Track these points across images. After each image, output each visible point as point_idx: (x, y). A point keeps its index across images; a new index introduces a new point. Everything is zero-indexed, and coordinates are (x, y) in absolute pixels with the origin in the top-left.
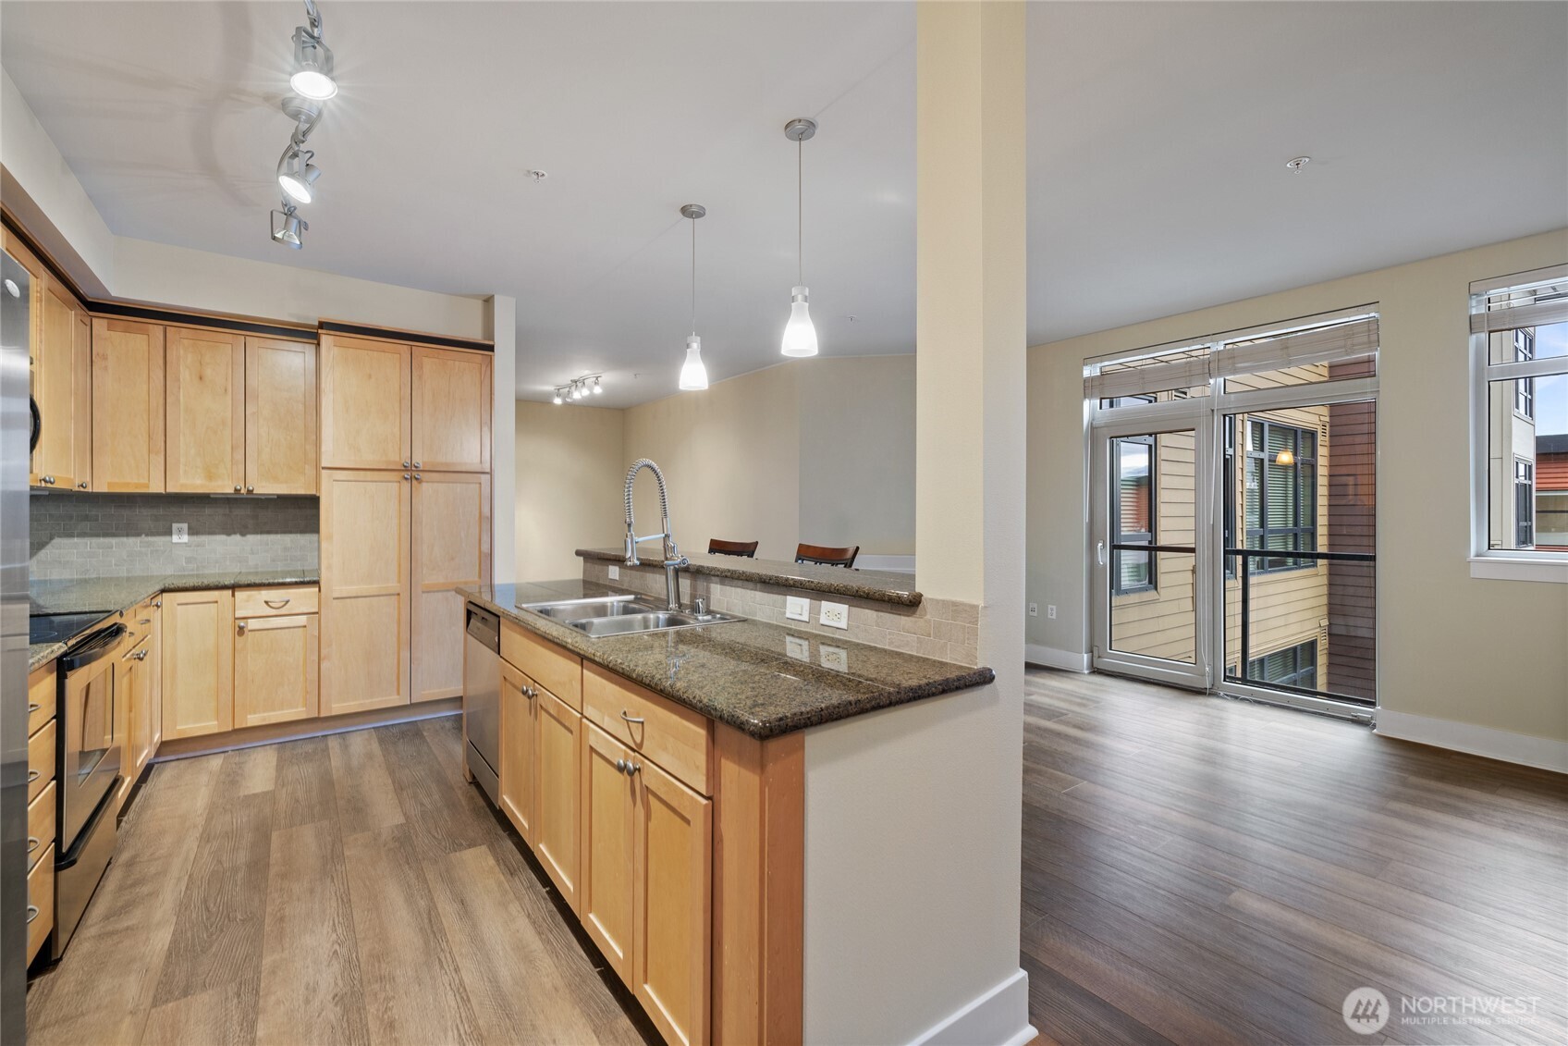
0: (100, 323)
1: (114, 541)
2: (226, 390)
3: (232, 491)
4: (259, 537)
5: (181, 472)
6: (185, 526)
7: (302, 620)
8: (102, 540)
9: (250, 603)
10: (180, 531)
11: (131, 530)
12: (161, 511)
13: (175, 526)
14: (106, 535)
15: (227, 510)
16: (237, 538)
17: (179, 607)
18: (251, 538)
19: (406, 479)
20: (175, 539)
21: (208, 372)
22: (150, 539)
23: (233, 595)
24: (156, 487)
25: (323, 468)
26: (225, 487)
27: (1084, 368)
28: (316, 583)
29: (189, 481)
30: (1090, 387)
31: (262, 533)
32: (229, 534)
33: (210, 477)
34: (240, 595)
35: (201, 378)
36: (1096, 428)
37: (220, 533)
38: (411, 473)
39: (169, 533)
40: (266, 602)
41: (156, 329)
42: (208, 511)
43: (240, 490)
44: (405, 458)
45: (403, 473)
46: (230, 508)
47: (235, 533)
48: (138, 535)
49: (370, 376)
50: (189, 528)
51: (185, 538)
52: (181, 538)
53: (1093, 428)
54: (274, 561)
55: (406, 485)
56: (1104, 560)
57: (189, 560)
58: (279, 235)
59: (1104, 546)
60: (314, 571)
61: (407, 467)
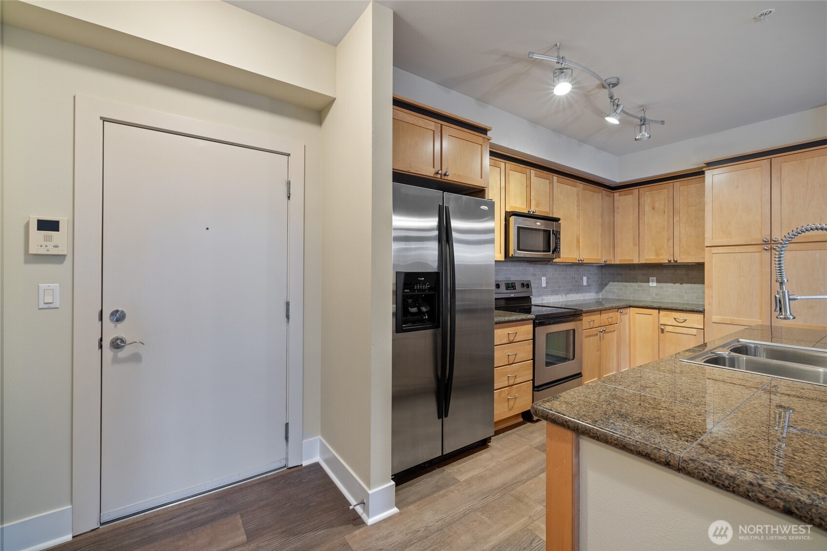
0: (616, 195)
1: (628, 284)
2: (664, 212)
3: (667, 262)
4: (689, 285)
5: (646, 253)
6: (655, 278)
7: (694, 331)
8: (624, 283)
9: (667, 318)
10: (653, 281)
11: (634, 280)
12: (645, 272)
13: (651, 278)
14: (626, 282)
15: (674, 271)
16: (678, 285)
17: (637, 315)
18: (685, 285)
19: (766, 250)
20: (651, 284)
21: (657, 205)
22: (641, 284)
23: (659, 313)
24: (636, 261)
25: (707, 247)
26: (664, 259)
28: (702, 312)
29: (649, 257)
31: (691, 283)
32: (674, 284)
33: (657, 255)
34: (662, 313)
35: (653, 209)
37: (670, 283)
38: (769, 244)
39: (648, 281)
40: (675, 319)
41: (635, 191)
42: (664, 272)
43: (671, 261)
44: (766, 235)
45: (764, 246)
46: (675, 270)
47: (677, 283)
48: (637, 282)
49: (738, 187)
50: (657, 280)
51: (655, 284)
52: (653, 284)
54: (697, 298)
55: (768, 254)
57: (657, 295)
60: (704, 306)
61: (767, 242)
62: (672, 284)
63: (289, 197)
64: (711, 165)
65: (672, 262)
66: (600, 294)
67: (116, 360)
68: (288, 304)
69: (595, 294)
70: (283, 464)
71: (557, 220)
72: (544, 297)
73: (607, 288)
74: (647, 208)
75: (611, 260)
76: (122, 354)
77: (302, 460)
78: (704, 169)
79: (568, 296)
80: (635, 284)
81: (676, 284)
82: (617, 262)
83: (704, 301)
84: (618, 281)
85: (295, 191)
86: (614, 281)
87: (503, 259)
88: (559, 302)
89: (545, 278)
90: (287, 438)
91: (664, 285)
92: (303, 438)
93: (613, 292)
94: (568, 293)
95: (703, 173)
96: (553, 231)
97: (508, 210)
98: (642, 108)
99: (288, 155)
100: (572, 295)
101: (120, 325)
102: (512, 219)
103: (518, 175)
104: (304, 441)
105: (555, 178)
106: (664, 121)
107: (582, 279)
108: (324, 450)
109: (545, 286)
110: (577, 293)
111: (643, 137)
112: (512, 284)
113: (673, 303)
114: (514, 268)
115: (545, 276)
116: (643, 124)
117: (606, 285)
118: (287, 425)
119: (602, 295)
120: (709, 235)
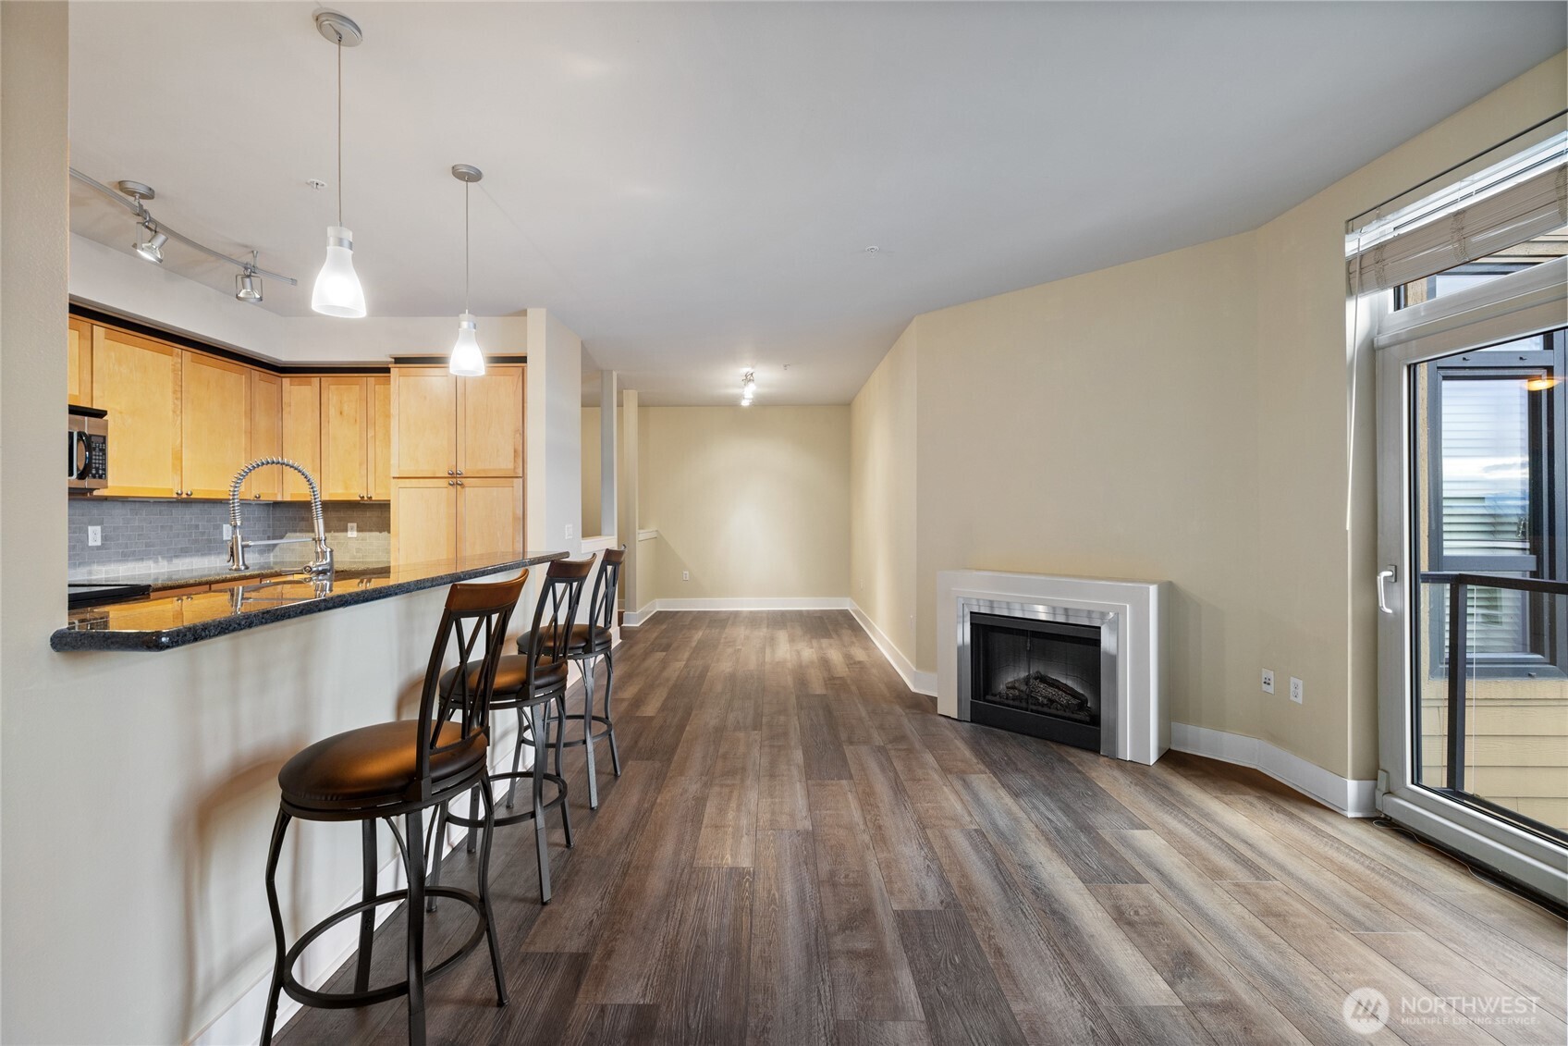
0: (286, 381)
2: (355, 420)
3: (361, 498)
5: (331, 486)
6: (355, 525)
10: (352, 528)
12: (342, 515)
13: (349, 525)
19: (452, 484)
20: (349, 534)
21: (346, 408)
22: (336, 534)
25: (392, 478)
26: (356, 494)
27: (1348, 238)
30: (1361, 273)
32: (381, 532)
33: (346, 488)
35: (341, 413)
36: (1383, 348)
37: (376, 531)
38: (455, 479)
39: (346, 530)
41: (315, 380)
42: (368, 514)
44: (451, 466)
45: (449, 480)
50: (358, 527)
51: (355, 534)
52: (352, 534)
53: (1372, 350)
55: (452, 489)
56: (1397, 604)
57: (357, 550)
58: (241, 295)
59: (1397, 576)
60: (390, 562)
61: (453, 475)
62: (378, 534)
64: (398, 360)
65: (366, 498)
66: (272, 554)
69: (257, 555)
71: (100, 414)
72: (95, 567)
74: (333, 412)
75: (276, 494)
78: (390, 366)
79: (175, 561)
81: (383, 533)
82: (288, 498)
83: (389, 557)
86: (295, 531)
88: (150, 575)
89: (98, 528)
91: (367, 534)
93: (294, 550)
94: (176, 557)
95: (387, 370)
98: (250, 250)
100: (187, 560)
105: (100, 330)
106: (296, 281)
107: (219, 528)
109: (99, 543)
110: (202, 555)
111: (248, 296)
113: (378, 562)
115: (100, 523)
116: (249, 276)
119: (275, 556)
120: (394, 461)
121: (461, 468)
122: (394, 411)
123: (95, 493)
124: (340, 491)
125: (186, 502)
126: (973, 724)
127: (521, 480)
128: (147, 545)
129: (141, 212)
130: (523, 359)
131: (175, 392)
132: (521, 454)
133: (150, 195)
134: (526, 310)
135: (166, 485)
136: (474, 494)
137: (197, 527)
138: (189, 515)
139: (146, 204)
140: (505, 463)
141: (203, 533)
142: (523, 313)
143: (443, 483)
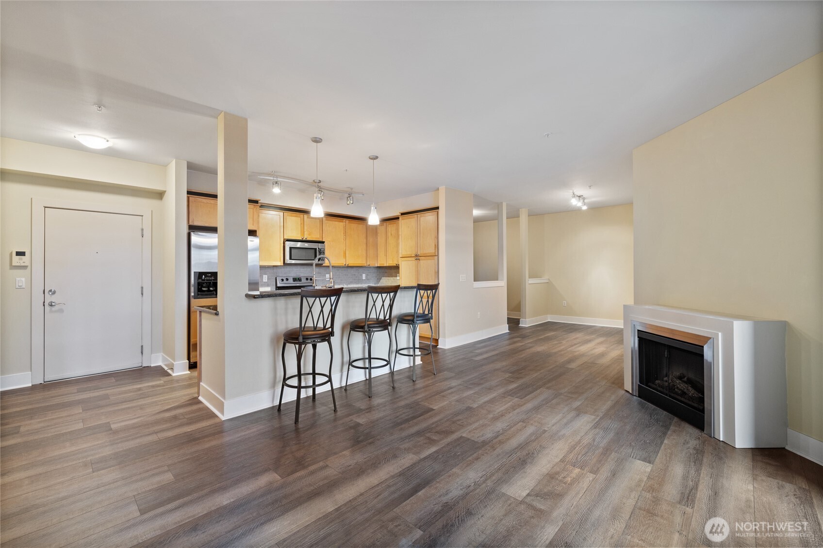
1: (389, 278)
24: (385, 265)
33: (393, 261)
38: (417, 257)
39: (396, 277)
44: (415, 252)
55: (416, 261)
61: (416, 256)
63: (143, 236)
64: (402, 214)
67: (51, 311)
68: (142, 288)
70: (140, 365)
71: (323, 242)
73: (381, 281)
74: (389, 234)
75: (375, 264)
76: (54, 309)
77: (151, 364)
78: (399, 216)
80: (392, 278)
82: (380, 265)
84: (386, 277)
85: (147, 233)
87: (282, 264)
89: (328, 275)
90: (142, 353)
92: (151, 354)
96: (319, 248)
97: (286, 237)
99: (142, 216)
100: (353, 284)
101: (53, 296)
102: (287, 243)
103: (294, 218)
104: (152, 355)
107: (362, 275)
108: (164, 360)
110: (357, 284)
112: (298, 278)
114: (303, 269)
115: (326, 272)
117: (381, 279)
118: (142, 346)
120: (400, 251)
121: (419, 253)
122: (400, 233)
123: (323, 265)
124: (391, 262)
125: (348, 267)
126: (639, 399)
127: (437, 257)
128: (341, 280)
129: (319, 187)
130: (437, 208)
131: (344, 233)
132: (437, 247)
133: (320, 182)
134: (438, 188)
135: (341, 262)
136: (423, 262)
137: (355, 275)
138: (352, 271)
139: (319, 184)
140: (431, 250)
141: (357, 277)
142: (438, 189)
143: (414, 259)
